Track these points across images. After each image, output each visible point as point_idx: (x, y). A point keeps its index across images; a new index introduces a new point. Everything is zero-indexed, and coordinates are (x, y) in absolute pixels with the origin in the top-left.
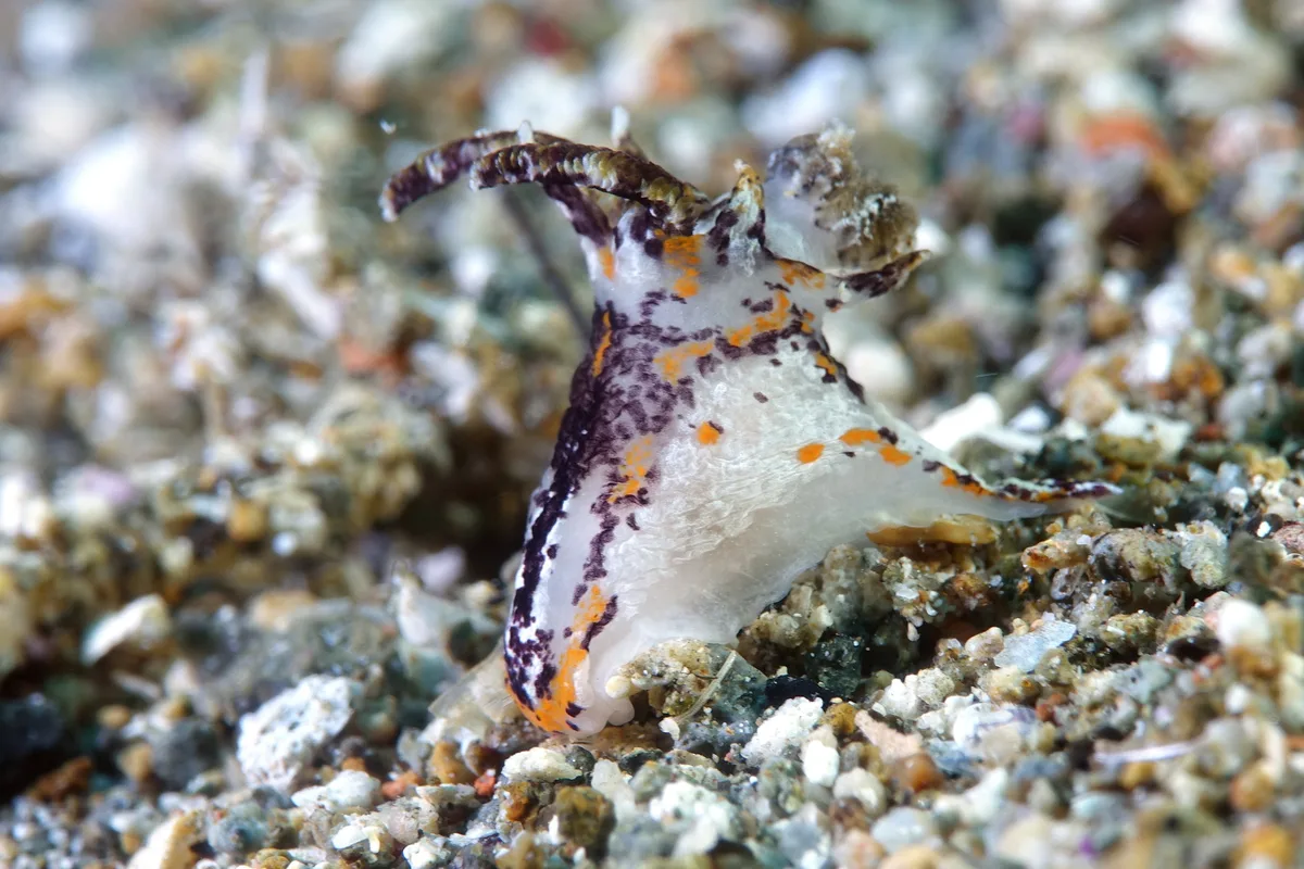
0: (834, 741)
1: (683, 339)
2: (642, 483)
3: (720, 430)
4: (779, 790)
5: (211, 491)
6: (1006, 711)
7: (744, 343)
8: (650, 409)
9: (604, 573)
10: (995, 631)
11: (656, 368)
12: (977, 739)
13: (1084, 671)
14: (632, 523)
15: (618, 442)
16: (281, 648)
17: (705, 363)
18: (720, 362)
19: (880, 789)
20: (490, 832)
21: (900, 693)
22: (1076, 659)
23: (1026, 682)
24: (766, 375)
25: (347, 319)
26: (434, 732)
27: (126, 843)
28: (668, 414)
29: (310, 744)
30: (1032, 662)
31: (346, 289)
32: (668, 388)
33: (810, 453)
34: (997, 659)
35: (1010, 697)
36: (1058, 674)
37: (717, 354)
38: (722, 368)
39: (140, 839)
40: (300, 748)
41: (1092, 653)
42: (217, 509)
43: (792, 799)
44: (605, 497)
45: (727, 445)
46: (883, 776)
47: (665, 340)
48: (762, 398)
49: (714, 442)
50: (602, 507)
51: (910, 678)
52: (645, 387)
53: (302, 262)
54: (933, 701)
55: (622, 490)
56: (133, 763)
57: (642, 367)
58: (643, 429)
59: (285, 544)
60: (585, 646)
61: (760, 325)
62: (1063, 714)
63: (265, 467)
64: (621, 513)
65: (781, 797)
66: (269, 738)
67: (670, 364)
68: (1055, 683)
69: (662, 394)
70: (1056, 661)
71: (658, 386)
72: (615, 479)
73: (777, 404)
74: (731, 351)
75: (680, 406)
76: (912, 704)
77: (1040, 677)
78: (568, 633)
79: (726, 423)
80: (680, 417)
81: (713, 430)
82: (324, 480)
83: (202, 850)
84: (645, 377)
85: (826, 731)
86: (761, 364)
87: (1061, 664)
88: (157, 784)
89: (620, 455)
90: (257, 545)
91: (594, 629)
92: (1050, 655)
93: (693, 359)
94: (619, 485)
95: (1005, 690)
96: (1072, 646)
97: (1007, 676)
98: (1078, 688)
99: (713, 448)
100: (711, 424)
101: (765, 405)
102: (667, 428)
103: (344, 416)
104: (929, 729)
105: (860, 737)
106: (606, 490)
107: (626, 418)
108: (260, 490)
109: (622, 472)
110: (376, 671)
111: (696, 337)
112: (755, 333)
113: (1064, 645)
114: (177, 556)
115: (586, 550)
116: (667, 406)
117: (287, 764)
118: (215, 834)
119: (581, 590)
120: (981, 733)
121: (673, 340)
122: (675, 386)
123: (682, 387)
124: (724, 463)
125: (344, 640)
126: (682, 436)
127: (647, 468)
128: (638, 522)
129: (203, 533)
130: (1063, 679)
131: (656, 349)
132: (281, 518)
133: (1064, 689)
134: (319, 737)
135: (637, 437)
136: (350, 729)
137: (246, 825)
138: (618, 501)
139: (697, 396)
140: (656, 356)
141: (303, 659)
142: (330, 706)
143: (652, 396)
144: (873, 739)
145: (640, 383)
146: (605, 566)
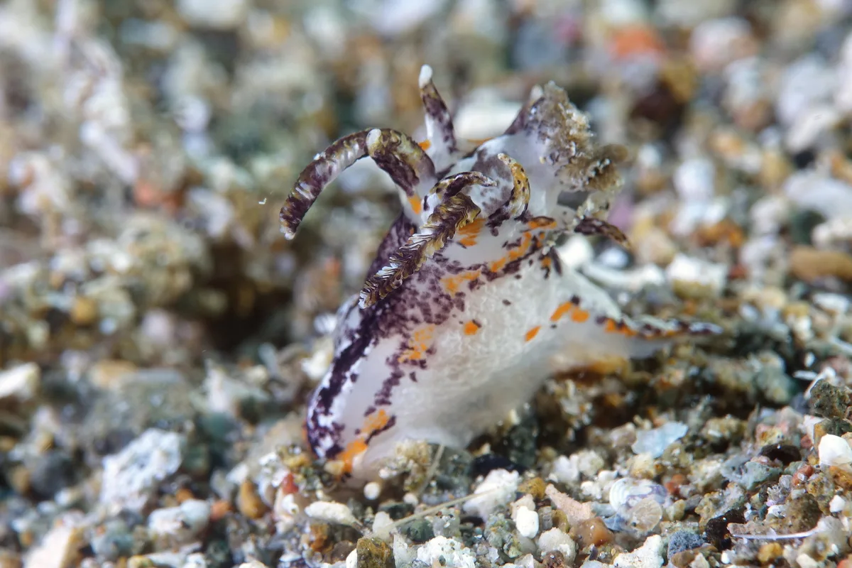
0: (533, 506)
1: (461, 269)
2: (423, 356)
3: (479, 326)
4: (504, 543)
5: (60, 289)
6: (646, 486)
7: (499, 270)
8: (435, 309)
9: (389, 403)
10: (630, 427)
11: (442, 284)
12: (628, 506)
13: (694, 458)
14: (413, 377)
15: (410, 324)
16: (122, 407)
17: (474, 284)
18: (483, 283)
19: (572, 543)
20: (298, 557)
21: (567, 467)
22: (689, 449)
23: (657, 466)
24: (511, 287)
25: (143, 170)
26: (239, 474)
27: (24, 539)
28: (446, 314)
29: (155, 479)
30: (659, 450)
31: (143, 151)
32: (448, 297)
33: (531, 334)
34: (634, 447)
35: (647, 476)
36: (679, 461)
37: (483, 278)
38: (485, 287)
39: (35, 538)
40: (150, 483)
41: (699, 447)
42: (65, 301)
43: (512, 549)
44: (396, 357)
45: (483, 335)
46: (572, 533)
47: (450, 268)
48: (507, 303)
49: (474, 334)
50: (394, 362)
51: (574, 457)
52: (433, 295)
53: (111, 131)
54: (591, 474)
55: (408, 355)
56: (19, 479)
57: (432, 282)
58: (429, 321)
59: (109, 326)
60: (367, 442)
61: (511, 255)
62: (685, 490)
63: (96, 274)
64: (406, 370)
65: (505, 547)
66: (126, 475)
67: (453, 283)
68: (676, 466)
69: (443, 300)
70: (677, 452)
71: (442, 295)
72: (404, 346)
73: (517, 306)
74: (491, 276)
75: (455, 310)
76: (574, 475)
77: (667, 463)
78: (358, 432)
79: (484, 321)
80: (454, 316)
81: (475, 326)
82: (133, 281)
83: (86, 551)
84: (434, 288)
85: (528, 500)
86: (509, 280)
87: (680, 454)
88: (36, 495)
89: (411, 333)
90: (91, 326)
91: (376, 433)
92: (672, 449)
93: (466, 283)
94: (407, 351)
95: (644, 471)
96: (686, 440)
97: (644, 460)
98: (694, 472)
99: (473, 337)
100: (474, 322)
101: (509, 308)
102: (445, 323)
103: (142, 236)
104: (590, 495)
105: (548, 502)
106: (398, 352)
107: (416, 312)
108: (93, 290)
109: (410, 344)
110: (189, 426)
111: (470, 268)
112: (508, 261)
113: (681, 439)
114: (38, 334)
115: (379, 386)
116: (446, 309)
117: (141, 492)
118: (98, 543)
119: (371, 411)
120: (631, 502)
121: (456, 269)
122: (453, 297)
123: (458, 298)
124: (479, 347)
125: (165, 402)
126: (454, 329)
127: (428, 346)
128: (417, 377)
129: (55, 319)
130: (683, 464)
131: (443, 274)
132: (106, 308)
133: (684, 471)
134: (161, 475)
135: (424, 326)
136: (182, 470)
137: (119, 538)
138: (406, 362)
139: (467, 305)
140: (443, 277)
141: (140, 416)
142: (167, 455)
143: (436, 300)
144: (559, 505)
145: (430, 292)
146: (391, 399)
